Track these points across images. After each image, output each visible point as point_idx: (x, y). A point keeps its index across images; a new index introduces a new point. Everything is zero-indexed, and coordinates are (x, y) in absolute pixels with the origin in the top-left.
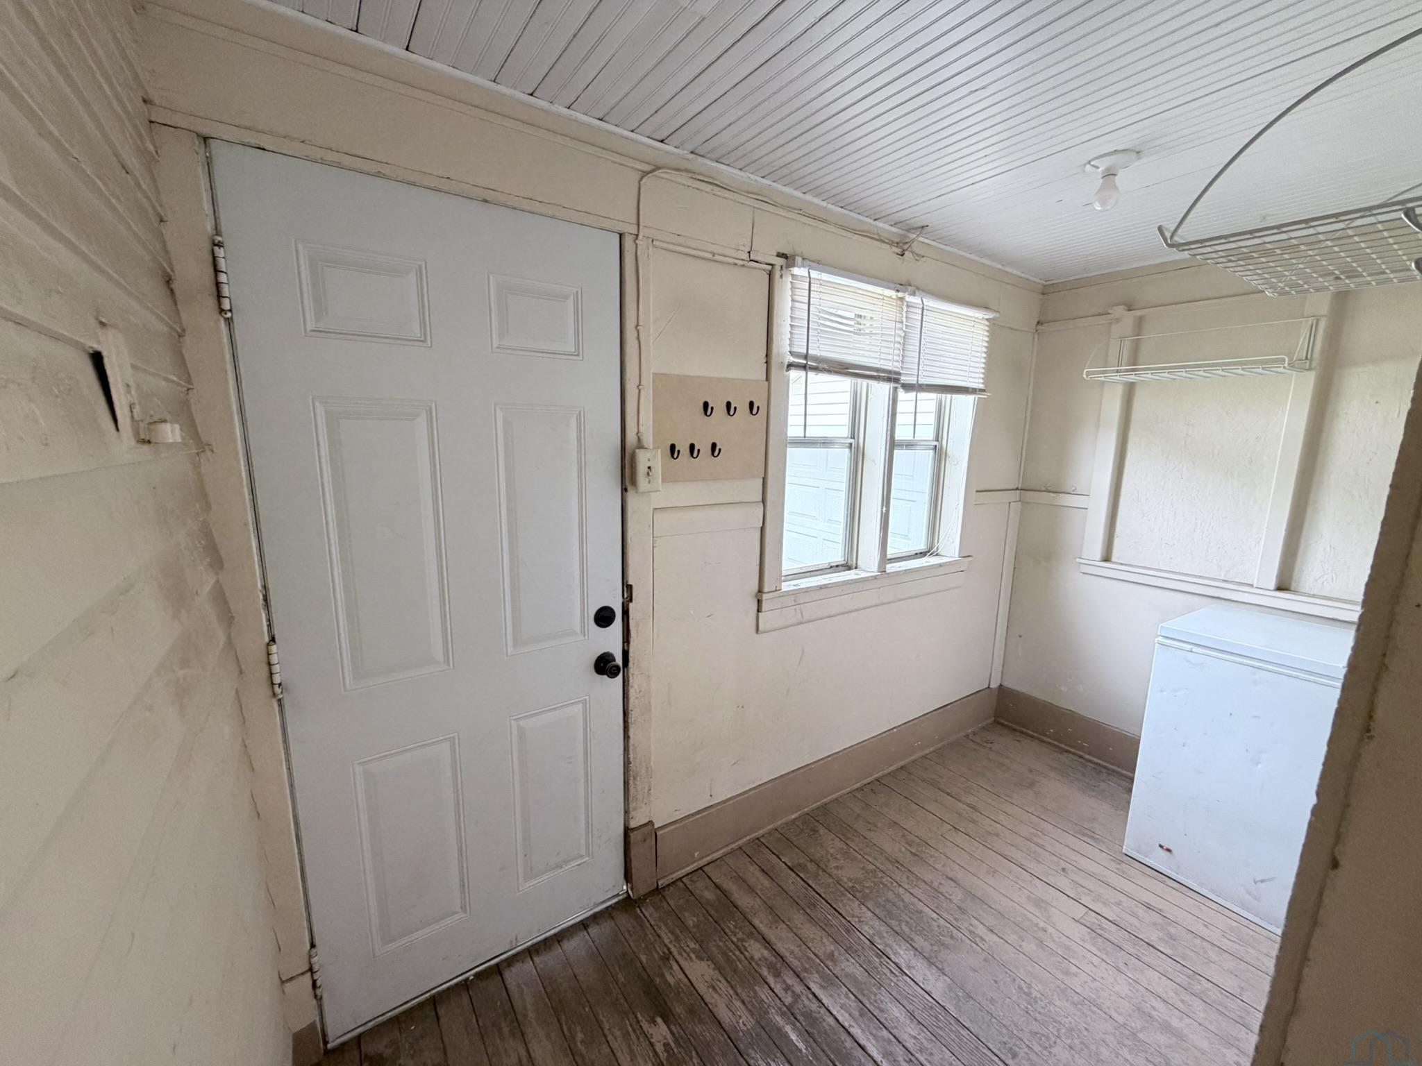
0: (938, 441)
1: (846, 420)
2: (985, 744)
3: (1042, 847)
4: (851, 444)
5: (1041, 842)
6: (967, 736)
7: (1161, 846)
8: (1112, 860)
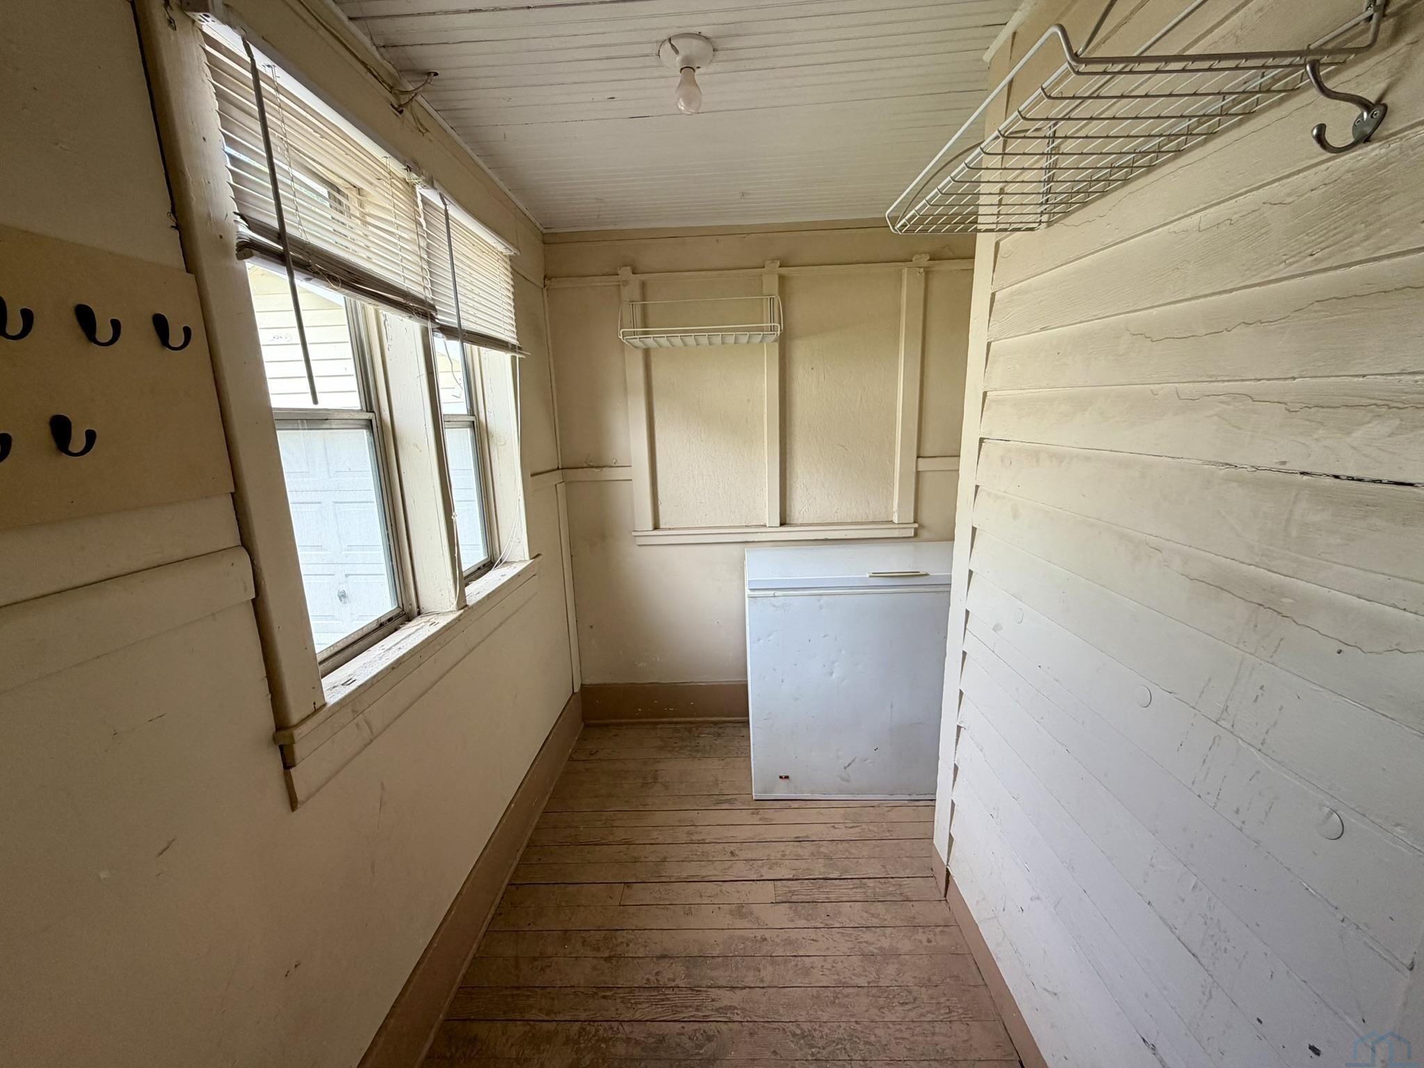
0: (473, 415)
1: (352, 383)
2: (592, 758)
3: (702, 842)
4: (371, 421)
5: (700, 837)
6: (571, 759)
7: (781, 777)
8: (753, 814)
